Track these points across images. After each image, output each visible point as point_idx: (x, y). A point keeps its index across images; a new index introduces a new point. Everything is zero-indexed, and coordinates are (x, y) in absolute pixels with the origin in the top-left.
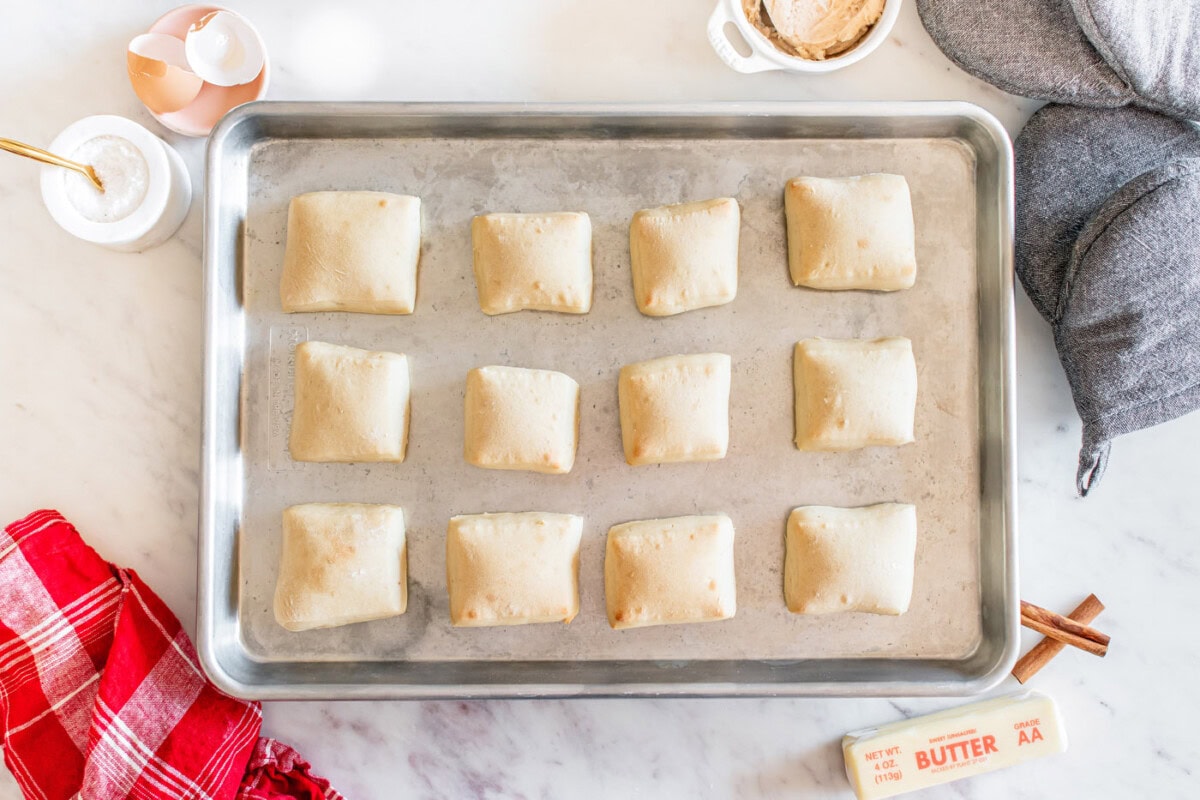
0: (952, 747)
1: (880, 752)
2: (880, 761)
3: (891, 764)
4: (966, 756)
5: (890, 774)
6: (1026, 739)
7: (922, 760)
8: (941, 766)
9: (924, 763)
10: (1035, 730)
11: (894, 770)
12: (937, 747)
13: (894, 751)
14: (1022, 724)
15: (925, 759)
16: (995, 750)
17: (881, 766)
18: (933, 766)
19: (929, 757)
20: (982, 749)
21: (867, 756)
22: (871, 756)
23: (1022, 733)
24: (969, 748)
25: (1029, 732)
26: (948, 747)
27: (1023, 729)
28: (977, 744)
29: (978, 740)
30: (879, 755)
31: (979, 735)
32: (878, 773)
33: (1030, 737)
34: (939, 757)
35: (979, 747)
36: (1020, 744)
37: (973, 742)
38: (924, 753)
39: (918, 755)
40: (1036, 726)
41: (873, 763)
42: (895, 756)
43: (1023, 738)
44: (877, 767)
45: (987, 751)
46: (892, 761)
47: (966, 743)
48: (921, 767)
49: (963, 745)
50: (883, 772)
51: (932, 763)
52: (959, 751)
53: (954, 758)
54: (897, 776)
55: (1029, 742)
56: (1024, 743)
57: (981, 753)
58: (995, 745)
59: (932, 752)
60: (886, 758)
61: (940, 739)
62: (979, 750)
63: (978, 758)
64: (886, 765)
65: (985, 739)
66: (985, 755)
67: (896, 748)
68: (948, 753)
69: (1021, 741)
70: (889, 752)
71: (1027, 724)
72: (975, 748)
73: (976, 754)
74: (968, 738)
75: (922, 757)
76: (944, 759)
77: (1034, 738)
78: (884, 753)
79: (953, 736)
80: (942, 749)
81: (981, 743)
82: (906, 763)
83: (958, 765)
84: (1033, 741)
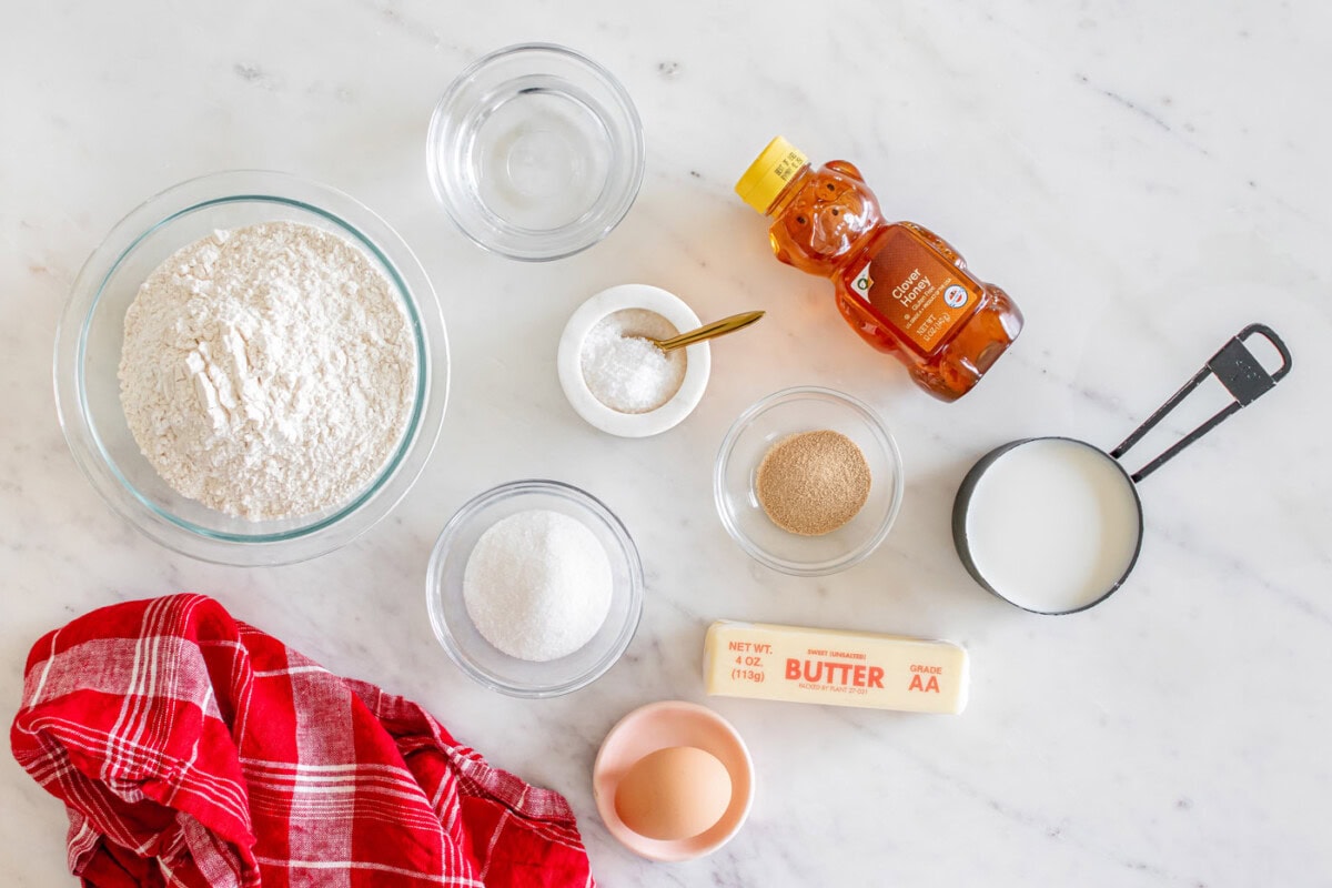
0: (831, 666)
1: (748, 645)
2: (744, 655)
3: (756, 662)
4: (844, 681)
5: (751, 672)
6: (920, 686)
7: (793, 669)
8: (811, 683)
9: (793, 673)
10: (933, 679)
11: (756, 670)
12: (814, 660)
13: (765, 649)
14: (920, 668)
15: (796, 669)
16: (880, 685)
17: (743, 660)
18: (802, 680)
19: (802, 668)
20: (865, 680)
21: (731, 644)
22: (735, 646)
23: (917, 677)
24: (851, 673)
25: (925, 678)
26: (827, 665)
27: (919, 673)
28: (861, 672)
29: (864, 668)
30: (745, 647)
31: (868, 663)
32: (737, 666)
33: (925, 685)
34: (813, 673)
35: (863, 676)
36: (911, 689)
37: (858, 668)
38: (797, 663)
39: (790, 662)
40: (936, 675)
41: (736, 654)
42: (762, 655)
43: (916, 683)
44: (739, 660)
45: (870, 685)
46: (759, 659)
47: (850, 667)
48: (789, 676)
49: (845, 668)
50: (743, 667)
51: (802, 677)
52: (838, 673)
53: (830, 680)
54: (758, 678)
55: (921, 690)
56: (916, 689)
57: (862, 684)
58: (882, 681)
59: (808, 664)
60: (752, 653)
61: (821, 653)
62: (861, 680)
63: (857, 688)
64: (749, 661)
65: (872, 670)
66: (866, 687)
67: (768, 646)
68: (825, 671)
69: (913, 686)
70: (758, 648)
71: (926, 670)
72: (858, 676)
73: (856, 683)
74: (854, 662)
75: (793, 665)
76: (818, 677)
77: (929, 687)
78: (752, 648)
79: (837, 654)
80: (820, 664)
81: (866, 673)
82: (774, 667)
83: (832, 688)
84: (927, 690)
